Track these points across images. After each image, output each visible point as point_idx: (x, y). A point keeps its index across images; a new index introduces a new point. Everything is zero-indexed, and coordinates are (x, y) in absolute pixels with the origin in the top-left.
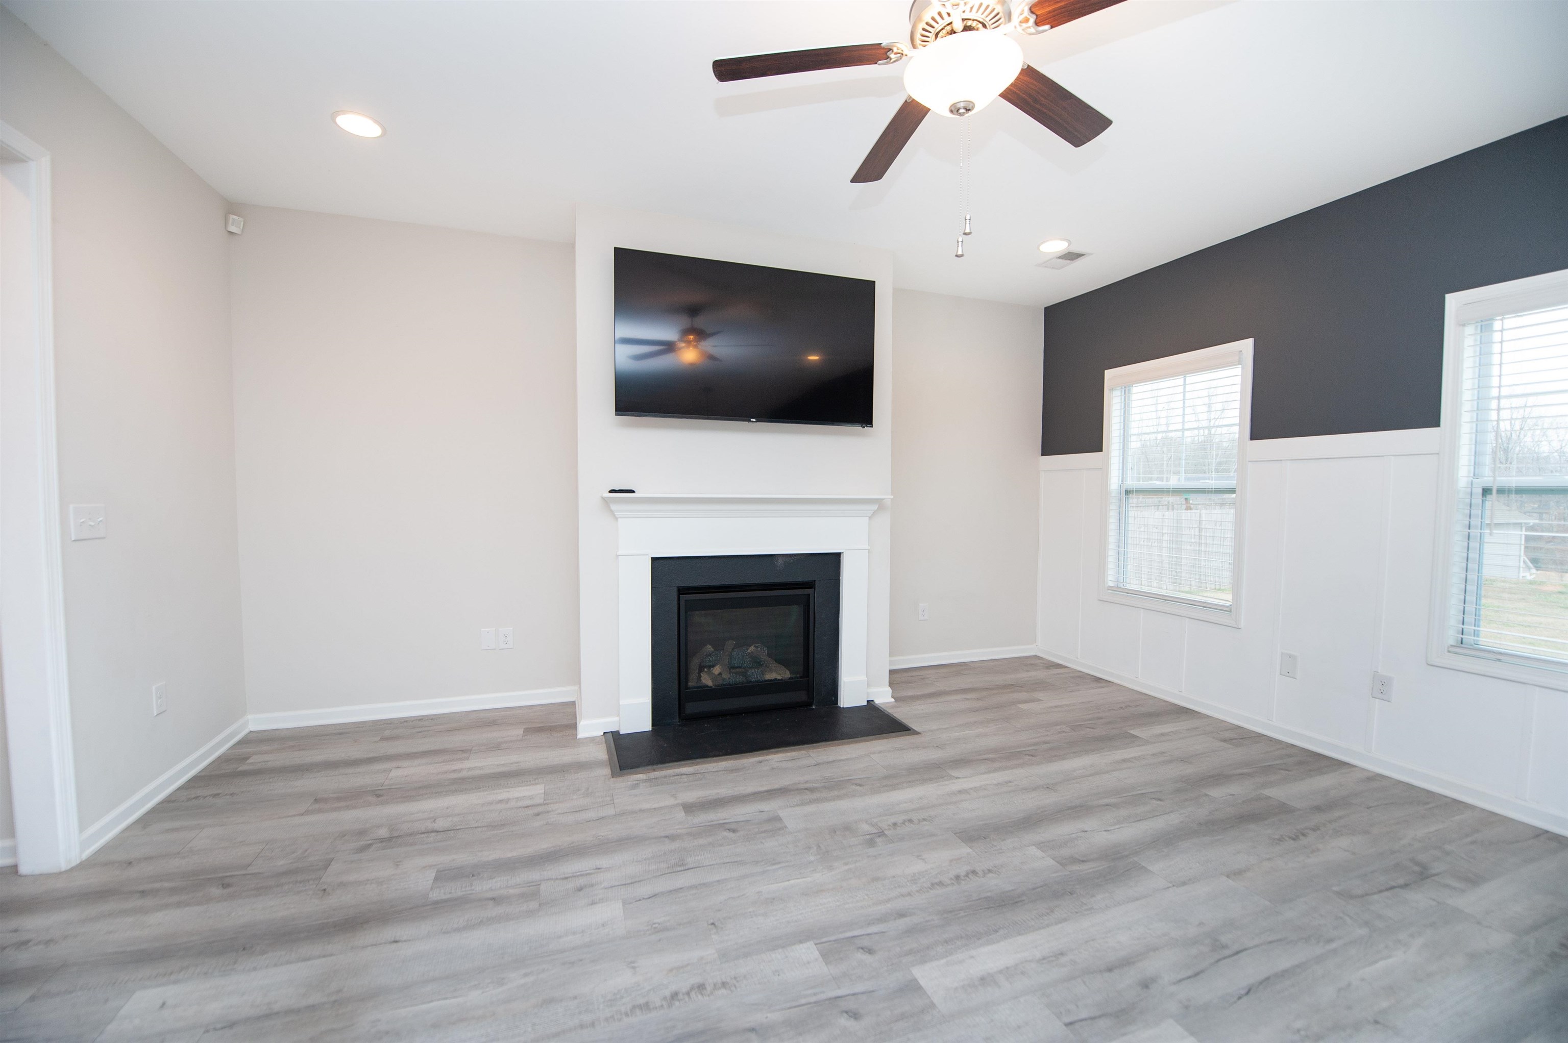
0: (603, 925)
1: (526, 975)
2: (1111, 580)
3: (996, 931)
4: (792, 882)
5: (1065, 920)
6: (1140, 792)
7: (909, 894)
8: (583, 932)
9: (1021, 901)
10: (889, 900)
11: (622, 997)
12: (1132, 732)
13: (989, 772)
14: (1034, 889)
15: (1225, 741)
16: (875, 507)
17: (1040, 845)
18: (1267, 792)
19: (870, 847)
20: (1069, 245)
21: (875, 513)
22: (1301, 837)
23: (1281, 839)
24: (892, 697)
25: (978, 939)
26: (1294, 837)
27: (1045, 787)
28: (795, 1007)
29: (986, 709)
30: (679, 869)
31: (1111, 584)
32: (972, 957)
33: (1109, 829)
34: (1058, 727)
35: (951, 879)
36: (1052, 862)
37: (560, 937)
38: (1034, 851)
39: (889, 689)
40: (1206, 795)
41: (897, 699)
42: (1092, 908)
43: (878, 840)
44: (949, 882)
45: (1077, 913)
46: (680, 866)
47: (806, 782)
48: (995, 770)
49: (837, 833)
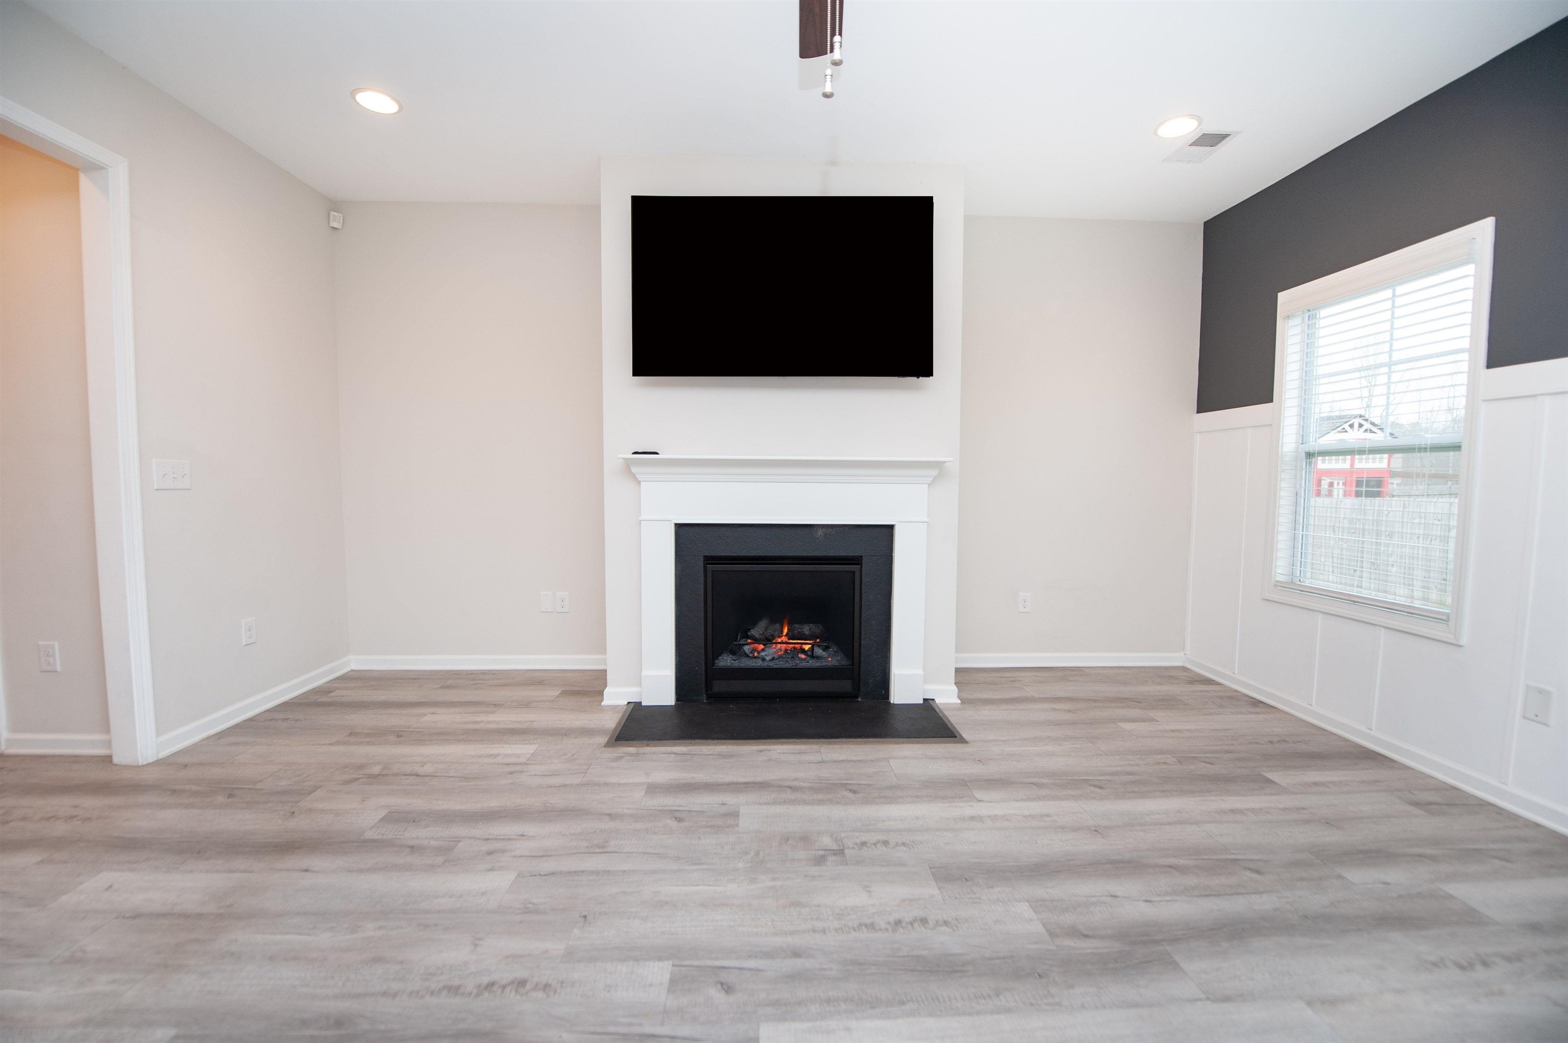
0: (483, 894)
1: (380, 928)
2: (1281, 571)
3: (903, 1003)
4: (700, 888)
5: (1008, 1011)
6: (1233, 857)
7: (824, 931)
8: (461, 896)
9: (962, 971)
10: (793, 933)
11: (442, 973)
12: (1269, 775)
13: (1028, 799)
14: (991, 959)
15: (1416, 804)
16: (934, 472)
17: (1037, 904)
18: (1451, 888)
19: (815, 865)
20: (1199, 125)
21: (935, 479)
22: (1479, 967)
23: (1437, 965)
24: (959, 697)
25: (872, 1008)
26: (1465, 964)
27: (1093, 828)
28: (598, 1033)
29: (1074, 723)
30: (597, 850)
31: (1280, 578)
32: (848, 1029)
33: (1154, 899)
34: (1159, 757)
35: (889, 923)
36: (1041, 929)
37: (437, 897)
38: (1025, 910)
39: (955, 688)
40: (1340, 877)
41: (964, 701)
42: (1059, 1004)
43: (831, 859)
44: (883, 926)
45: (1032, 1004)
46: (599, 847)
47: (795, 779)
48: (1039, 798)
49: (790, 842)
